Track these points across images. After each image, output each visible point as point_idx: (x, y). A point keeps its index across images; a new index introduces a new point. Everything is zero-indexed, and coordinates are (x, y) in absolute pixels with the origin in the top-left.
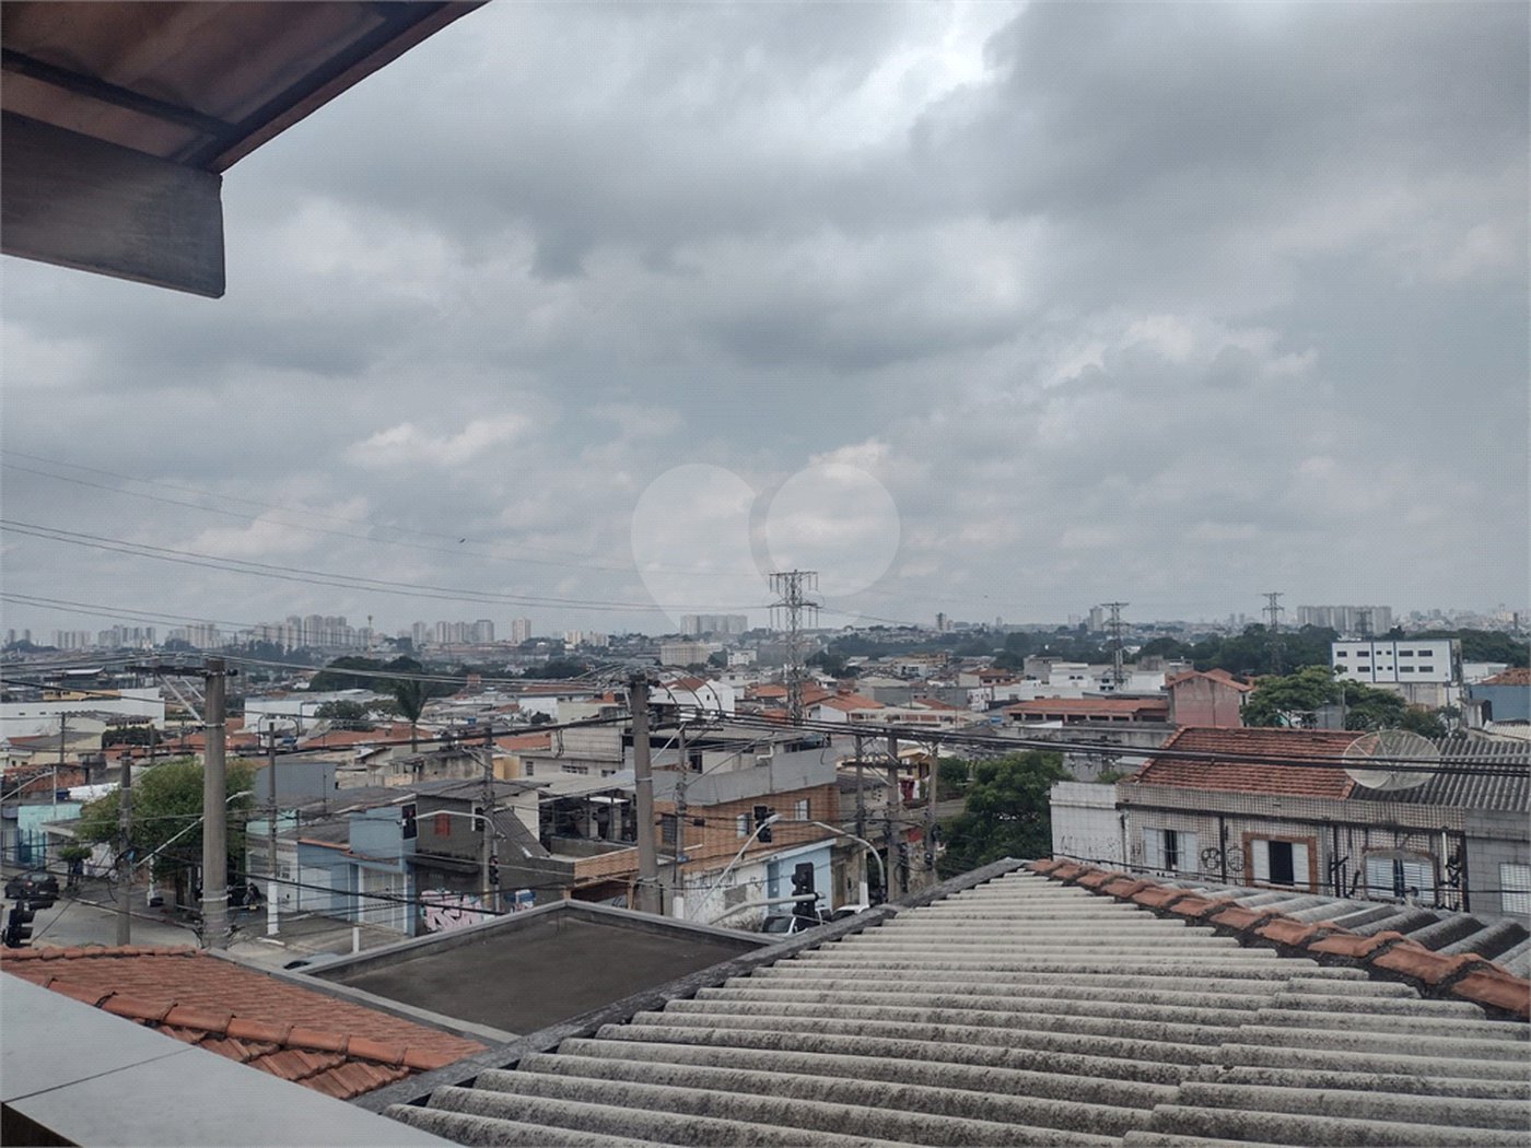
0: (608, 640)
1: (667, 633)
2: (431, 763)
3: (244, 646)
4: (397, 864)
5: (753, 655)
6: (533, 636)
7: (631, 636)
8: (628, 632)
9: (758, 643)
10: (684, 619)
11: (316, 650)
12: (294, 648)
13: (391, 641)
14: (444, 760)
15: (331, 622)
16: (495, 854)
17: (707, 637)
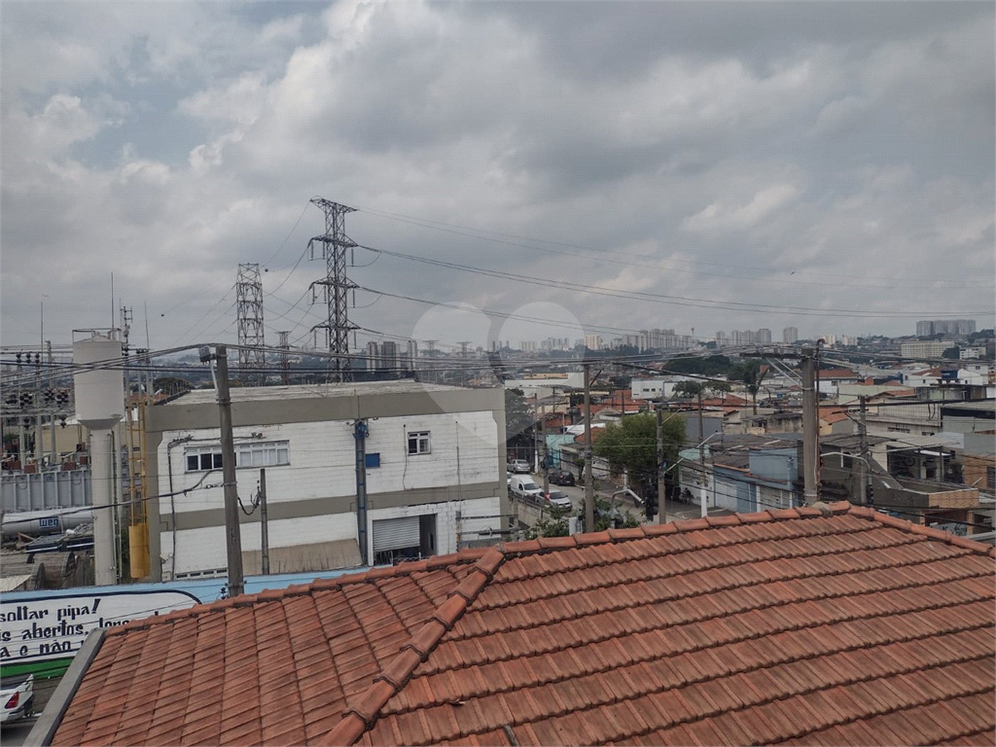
0: (857, 341)
1: (904, 335)
2: (771, 421)
3: (616, 348)
4: (786, 484)
5: (984, 351)
6: (799, 339)
7: (875, 338)
8: (872, 335)
9: (987, 341)
10: (919, 324)
11: (658, 350)
12: (645, 349)
13: (703, 344)
14: (780, 420)
15: (666, 333)
16: (870, 483)
17: (940, 337)
